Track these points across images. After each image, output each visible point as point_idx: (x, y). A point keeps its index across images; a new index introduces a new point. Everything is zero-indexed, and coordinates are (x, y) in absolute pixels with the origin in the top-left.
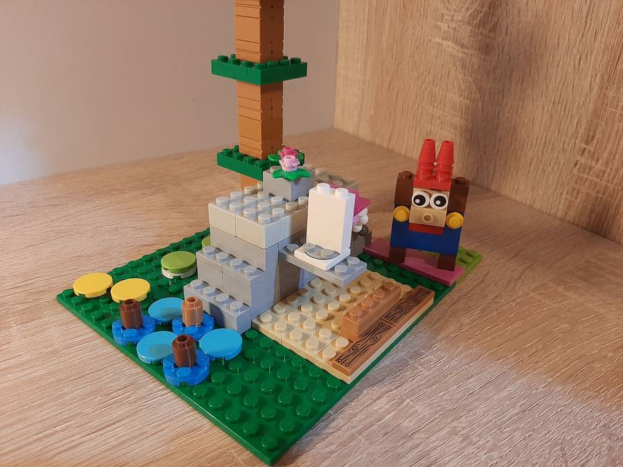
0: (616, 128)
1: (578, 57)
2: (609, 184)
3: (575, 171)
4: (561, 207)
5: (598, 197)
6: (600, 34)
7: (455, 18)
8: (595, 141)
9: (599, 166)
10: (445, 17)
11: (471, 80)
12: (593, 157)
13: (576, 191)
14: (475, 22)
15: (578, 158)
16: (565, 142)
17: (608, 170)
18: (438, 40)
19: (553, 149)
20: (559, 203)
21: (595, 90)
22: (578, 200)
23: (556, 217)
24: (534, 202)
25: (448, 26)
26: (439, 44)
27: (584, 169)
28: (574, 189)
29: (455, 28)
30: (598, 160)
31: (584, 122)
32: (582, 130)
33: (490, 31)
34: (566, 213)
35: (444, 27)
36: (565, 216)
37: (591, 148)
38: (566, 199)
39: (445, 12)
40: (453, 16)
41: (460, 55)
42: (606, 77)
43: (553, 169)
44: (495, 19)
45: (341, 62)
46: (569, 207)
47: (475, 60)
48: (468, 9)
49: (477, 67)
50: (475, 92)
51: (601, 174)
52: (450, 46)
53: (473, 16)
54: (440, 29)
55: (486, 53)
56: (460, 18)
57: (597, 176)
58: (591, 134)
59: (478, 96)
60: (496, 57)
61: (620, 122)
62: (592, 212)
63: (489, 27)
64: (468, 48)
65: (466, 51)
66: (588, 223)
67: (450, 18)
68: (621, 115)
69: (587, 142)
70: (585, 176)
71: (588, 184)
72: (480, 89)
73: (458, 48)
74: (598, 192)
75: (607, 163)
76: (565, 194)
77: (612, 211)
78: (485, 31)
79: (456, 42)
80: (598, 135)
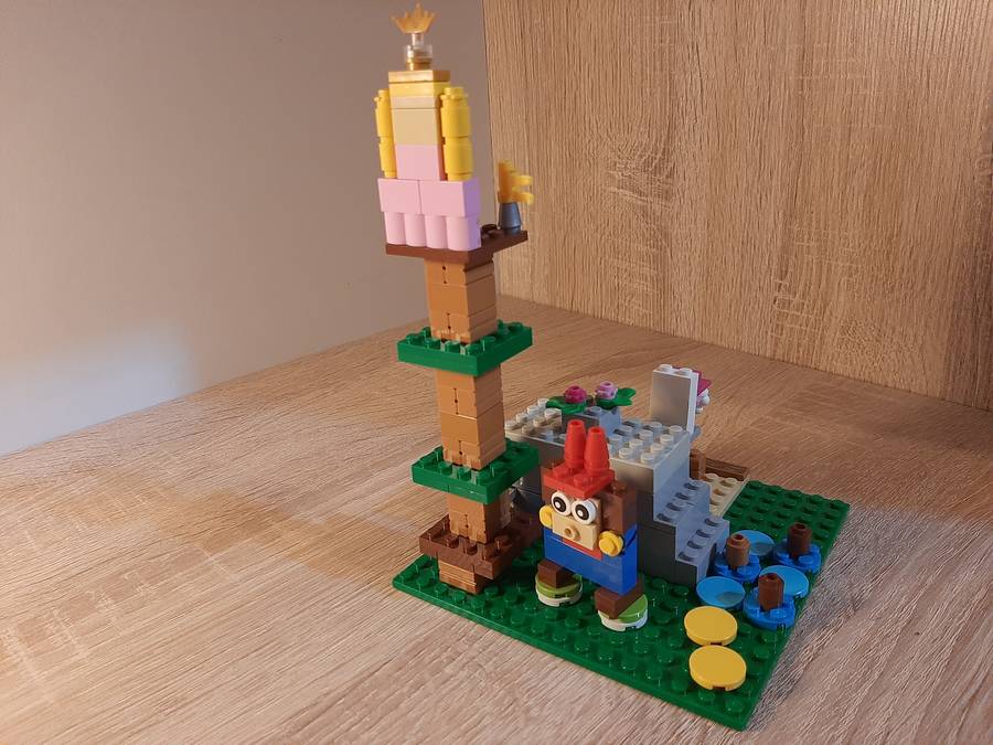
0: (806, 261)
1: (759, 196)
2: (810, 316)
3: (775, 307)
4: (768, 346)
5: (802, 331)
6: (775, 173)
7: (628, 166)
8: (789, 274)
9: (797, 300)
10: (618, 165)
11: (655, 228)
12: (789, 292)
13: (780, 327)
14: (650, 169)
15: (776, 294)
16: (760, 280)
17: (807, 302)
18: (612, 189)
19: (750, 288)
20: (766, 342)
21: (780, 226)
22: (784, 336)
23: (765, 357)
24: (741, 345)
25: (623, 175)
26: (615, 193)
27: (784, 304)
28: (777, 325)
29: (630, 176)
30: (795, 293)
31: (775, 258)
32: (774, 267)
33: (667, 177)
34: (775, 351)
35: (618, 175)
36: (774, 354)
37: (786, 283)
38: (772, 336)
39: (617, 159)
40: (626, 164)
41: (640, 203)
42: (788, 212)
43: (753, 308)
44: (671, 165)
46: (776, 344)
47: (657, 208)
48: (641, 156)
49: (658, 214)
50: (661, 239)
51: (800, 307)
52: (627, 195)
53: (648, 163)
54: (614, 178)
55: (666, 199)
56: (634, 166)
57: (798, 310)
58: (784, 268)
59: (665, 243)
60: (678, 203)
61: (808, 254)
62: (799, 345)
63: (666, 172)
64: (647, 195)
65: (644, 198)
66: (798, 358)
67: (623, 166)
68: (808, 247)
69: (782, 277)
70: (786, 311)
71: (789, 318)
72: (666, 236)
73: (636, 196)
74: (801, 325)
75: (804, 296)
76: (770, 332)
77: (818, 342)
78: (663, 178)
79: (633, 189)
80: (791, 270)
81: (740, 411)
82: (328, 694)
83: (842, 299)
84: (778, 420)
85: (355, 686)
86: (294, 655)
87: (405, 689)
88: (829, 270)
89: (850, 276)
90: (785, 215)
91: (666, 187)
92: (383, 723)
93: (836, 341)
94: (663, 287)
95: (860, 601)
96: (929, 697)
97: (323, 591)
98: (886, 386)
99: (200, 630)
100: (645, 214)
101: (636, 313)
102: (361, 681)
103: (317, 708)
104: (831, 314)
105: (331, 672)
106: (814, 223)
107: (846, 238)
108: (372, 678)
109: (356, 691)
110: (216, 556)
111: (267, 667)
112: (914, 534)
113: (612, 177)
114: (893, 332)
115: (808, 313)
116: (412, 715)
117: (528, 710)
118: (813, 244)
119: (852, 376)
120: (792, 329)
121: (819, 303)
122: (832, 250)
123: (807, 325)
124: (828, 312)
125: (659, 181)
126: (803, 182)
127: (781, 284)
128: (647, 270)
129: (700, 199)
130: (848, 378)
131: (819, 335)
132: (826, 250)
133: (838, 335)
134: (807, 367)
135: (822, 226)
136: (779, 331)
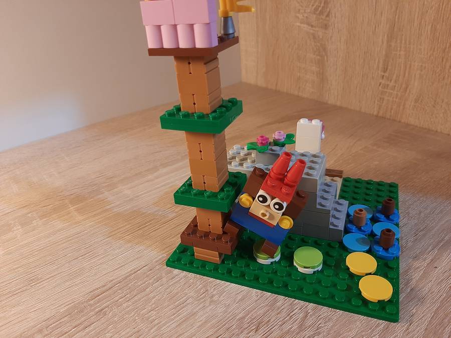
0: (398, 62)
1: (374, 27)
2: (398, 93)
3: (380, 88)
4: (375, 109)
5: (394, 101)
6: (383, 12)
7: (306, 11)
8: (388, 70)
9: (392, 84)
10: (301, 11)
11: (319, 45)
12: (388, 79)
13: (382, 99)
14: (317, 12)
15: (381, 81)
16: (373, 73)
17: (397, 85)
18: (298, 24)
19: (367, 78)
20: (374, 108)
21: (385, 43)
22: (384, 104)
23: (373, 115)
24: (361, 108)
25: (303, 16)
26: (299, 26)
27: (385, 87)
28: (381, 98)
29: (307, 17)
30: (391, 81)
31: (381, 61)
32: (381, 65)
33: (326, 17)
34: (378, 112)
35: (301, 16)
36: (378, 114)
37: (386, 74)
38: (377, 104)
39: (300, 8)
40: (305, 10)
41: (311, 31)
42: (390, 35)
43: (369, 89)
44: (328, 10)
46: (379, 109)
47: (320, 34)
48: (313, 5)
49: (321, 37)
50: (322, 51)
51: (393, 88)
52: (305, 27)
53: (316, 9)
54: (299, 18)
55: (325, 29)
56: (309, 11)
57: (392, 90)
58: (386, 67)
59: (324, 53)
60: (331, 31)
61: (400, 58)
62: (391, 109)
63: (326, 14)
64: (315, 27)
65: (314, 29)
66: (391, 116)
67: (303, 11)
68: (400, 55)
69: (385, 72)
70: (385, 90)
71: (387, 94)
72: (325, 49)
73: (310, 27)
74: (393, 98)
75: (396, 82)
76: (376, 101)
77: (401, 107)
78: (324, 17)
79: (308, 24)
80: (389, 68)
81: (355, 143)
82: (112, 281)
83: (416, 84)
84: (375, 148)
85: (126, 278)
86: (100, 259)
87: (151, 281)
88: (410, 67)
89: (422, 71)
90: (388, 35)
91: (325, 22)
92: (136, 298)
93: (411, 106)
94: (322, 78)
95: (405, 247)
96: (438, 305)
97: (121, 227)
98: (437, 131)
99: (58, 244)
100: (314, 38)
101: (308, 91)
102: (130, 275)
103: (105, 288)
104: (410, 92)
105: (117, 269)
106: (403, 42)
107: (420, 49)
108: (135, 274)
109: (126, 280)
110: (74, 207)
111: (85, 265)
112: (441, 212)
113: (298, 17)
114: (443, 102)
115: (397, 91)
116: (152, 295)
117: (212, 296)
118: (402, 53)
119: (419, 126)
120: (388, 100)
121: (404, 86)
122: (412, 56)
123: (396, 98)
124: (408, 91)
125: (322, 19)
126: (399, 18)
127: (383, 76)
128: (314, 68)
129: (343, 29)
130: (417, 126)
131: (402, 104)
132: (409, 56)
133: (413, 103)
134: (394, 120)
135: (407, 42)
136: (381, 101)
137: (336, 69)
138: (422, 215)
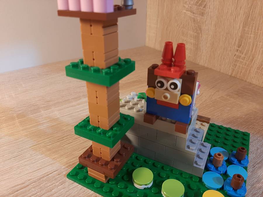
0: (248, 42)
1: (235, 16)
2: (246, 62)
3: (235, 58)
4: (230, 71)
5: (243, 67)
6: (242, 7)
7: (191, 3)
8: (241, 46)
9: (243, 56)
10: (187, 3)
11: (197, 26)
12: (241, 52)
13: (235, 65)
14: (198, 4)
15: (236, 53)
16: (231, 47)
17: (246, 57)
18: (185, 11)
19: (227, 50)
20: (230, 70)
21: (241, 28)
22: (236, 68)
23: (228, 75)
24: (221, 69)
25: (188, 6)
26: (185, 13)
27: (238, 57)
28: (234, 64)
29: (191, 7)
30: (243, 53)
31: (237, 40)
32: (237, 43)
33: (204, 7)
34: (232, 73)
35: (187, 6)
36: (232, 74)
37: (240, 49)
38: (232, 68)
40: (190, 2)
41: (193, 17)
42: (245, 23)
43: (227, 57)
44: (205, 3)
45: (148, 20)
46: (233, 71)
47: (199, 18)
49: (199, 21)
50: (198, 30)
52: (189, 13)
54: (185, 7)
55: (202, 15)
56: (192, 3)
57: (243, 59)
58: (240, 44)
59: (199, 32)
60: (206, 17)
61: (250, 39)
62: (241, 72)
63: (203, 6)
64: (196, 14)
65: (195, 15)
66: (240, 77)
67: (189, 3)
68: (250, 36)
69: (239, 47)
70: (238, 59)
71: (239, 62)
72: (200, 29)
73: (192, 14)
74: (243, 65)
75: (246, 55)
76: (231, 66)
77: (248, 72)
78: (202, 8)
79: (191, 12)
80: (243, 44)
81: (215, 93)
82: (30, 180)
83: (259, 57)
84: (228, 97)
85: (40, 179)
86: (26, 162)
87: (58, 183)
88: (256, 46)
90: (243, 23)
91: (202, 11)
93: (255, 72)
94: (197, 47)
100: (194, 21)
102: (43, 177)
103: (24, 185)
104: (255, 62)
105: (35, 171)
106: (254, 28)
108: (48, 176)
110: (19, 120)
111: (15, 165)
115: (246, 61)
118: (252, 36)
119: (258, 85)
120: (239, 66)
121: (251, 58)
122: (259, 38)
123: (245, 65)
124: (253, 61)
125: (200, 9)
126: (252, 12)
127: (238, 50)
128: (192, 41)
129: (214, 16)
130: (257, 86)
131: (249, 69)
132: (257, 38)
133: (256, 70)
134: (243, 80)
135: (256, 29)
136: (235, 66)
137: (207, 42)
138: (259, 151)
